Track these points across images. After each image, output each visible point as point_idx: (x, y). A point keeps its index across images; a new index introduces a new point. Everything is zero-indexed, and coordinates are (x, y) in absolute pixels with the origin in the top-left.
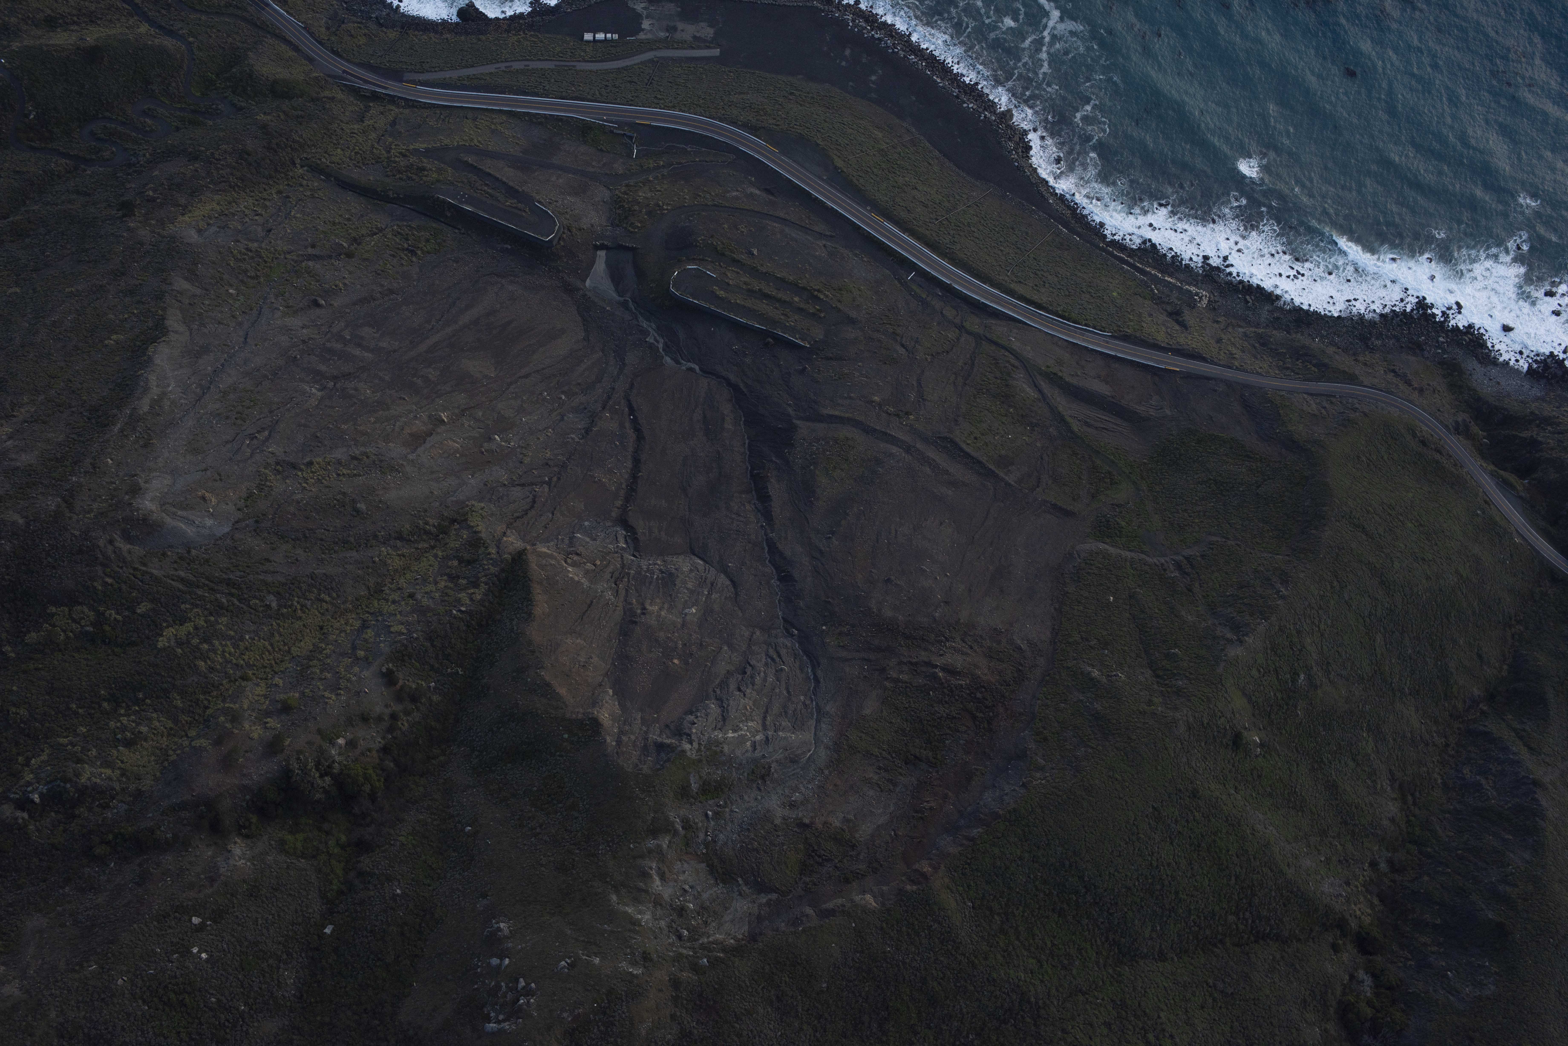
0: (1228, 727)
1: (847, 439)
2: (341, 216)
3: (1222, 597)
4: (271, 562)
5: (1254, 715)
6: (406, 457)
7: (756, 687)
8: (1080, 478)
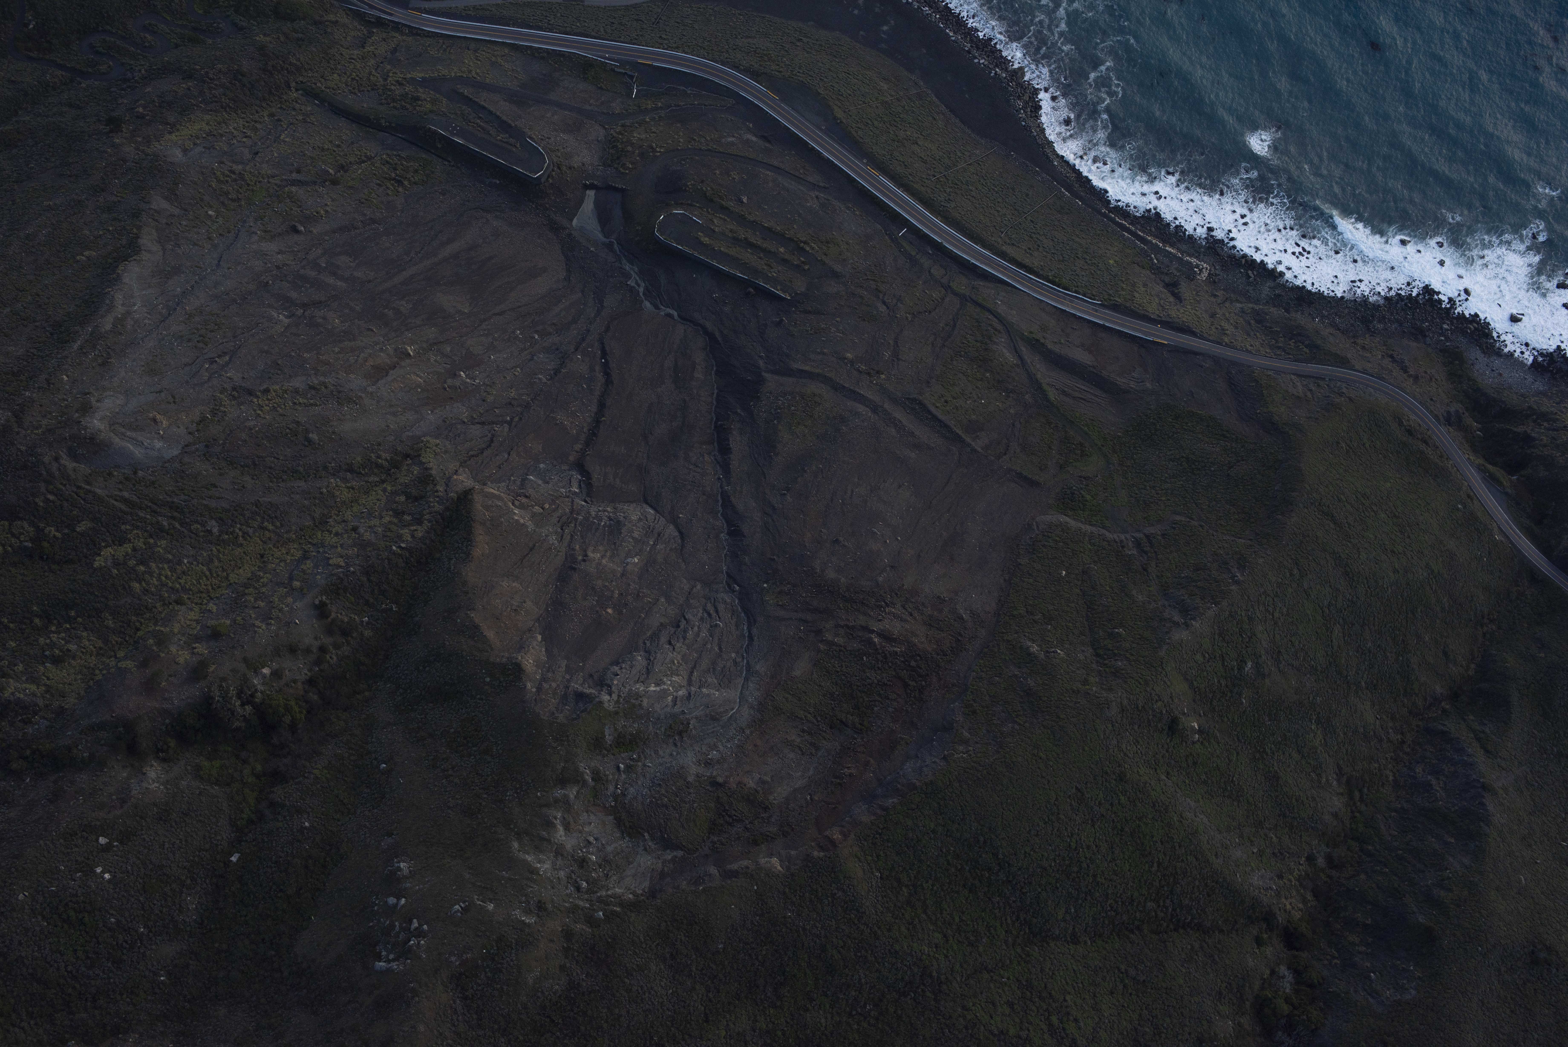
0: (1164, 712)
1: (815, 395)
2: (331, 142)
3: (1176, 578)
4: (217, 487)
5: (1194, 701)
6: (366, 389)
7: (687, 641)
8: (1050, 448)
